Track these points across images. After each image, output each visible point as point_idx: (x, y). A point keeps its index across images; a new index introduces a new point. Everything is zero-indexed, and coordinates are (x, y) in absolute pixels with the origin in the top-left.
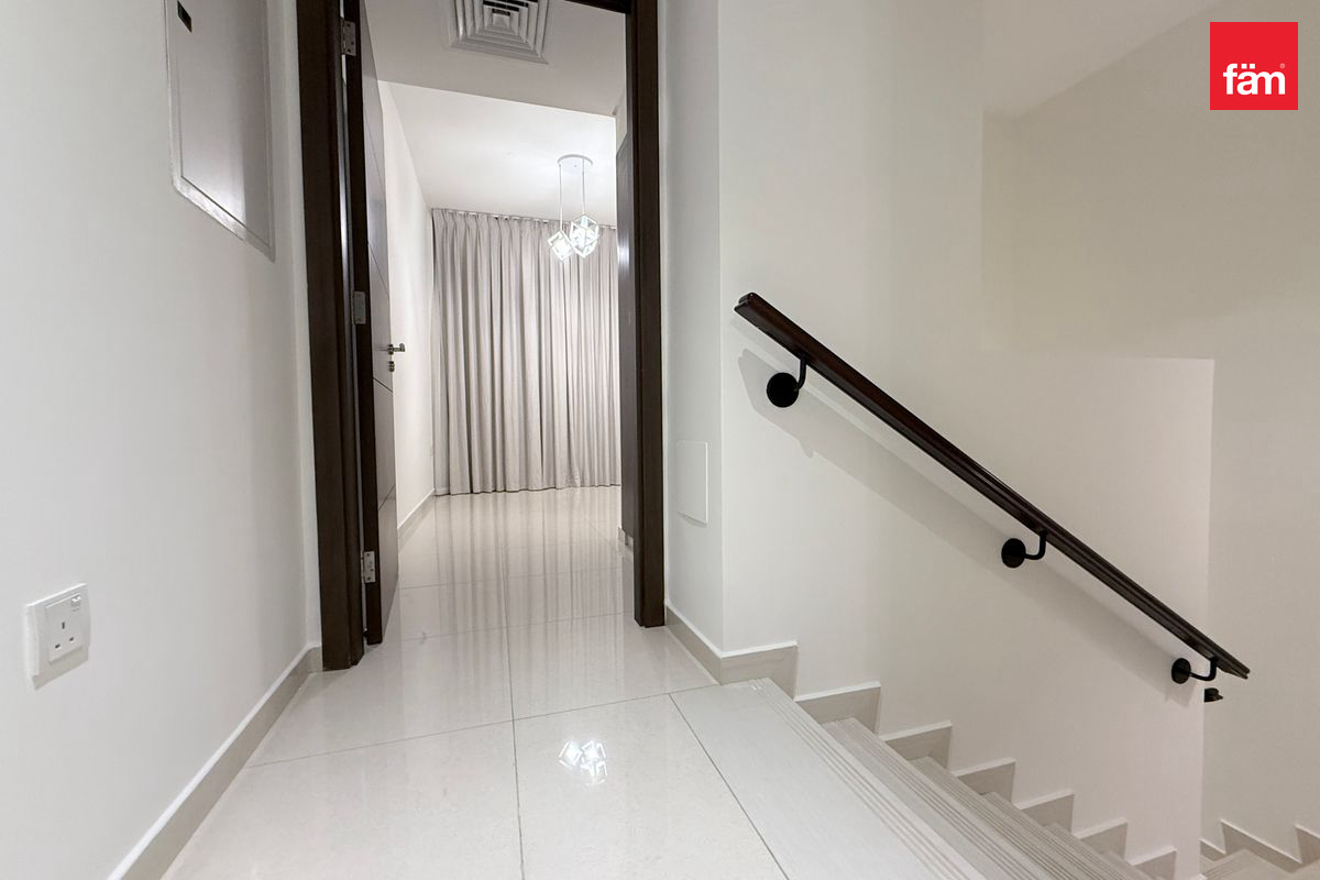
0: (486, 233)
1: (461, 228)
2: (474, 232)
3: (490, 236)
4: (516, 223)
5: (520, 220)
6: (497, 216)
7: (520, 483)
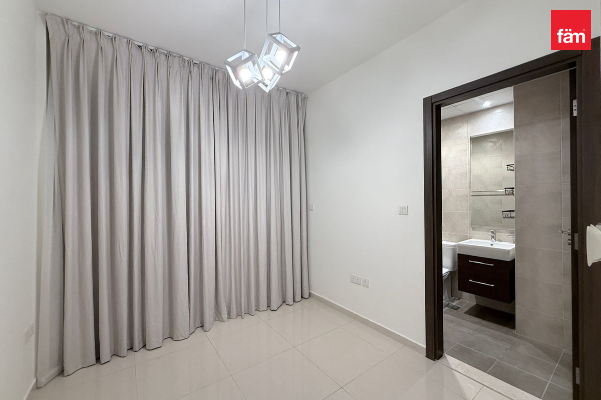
2: (109, 55)
3: (130, 62)
4: (163, 57)
5: (168, 55)
6: (141, 44)
7: (163, 335)
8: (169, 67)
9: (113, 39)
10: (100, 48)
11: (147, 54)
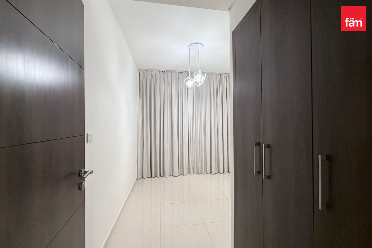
0: (159, 77)
1: (150, 75)
2: (155, 77)
3: (160, 78)
4: (170, 73)
6: (163, 71)
7: (170, 174)
8: (172, 76)
9: (155, 72)
10: (152, 76)
11: (165, 73)
